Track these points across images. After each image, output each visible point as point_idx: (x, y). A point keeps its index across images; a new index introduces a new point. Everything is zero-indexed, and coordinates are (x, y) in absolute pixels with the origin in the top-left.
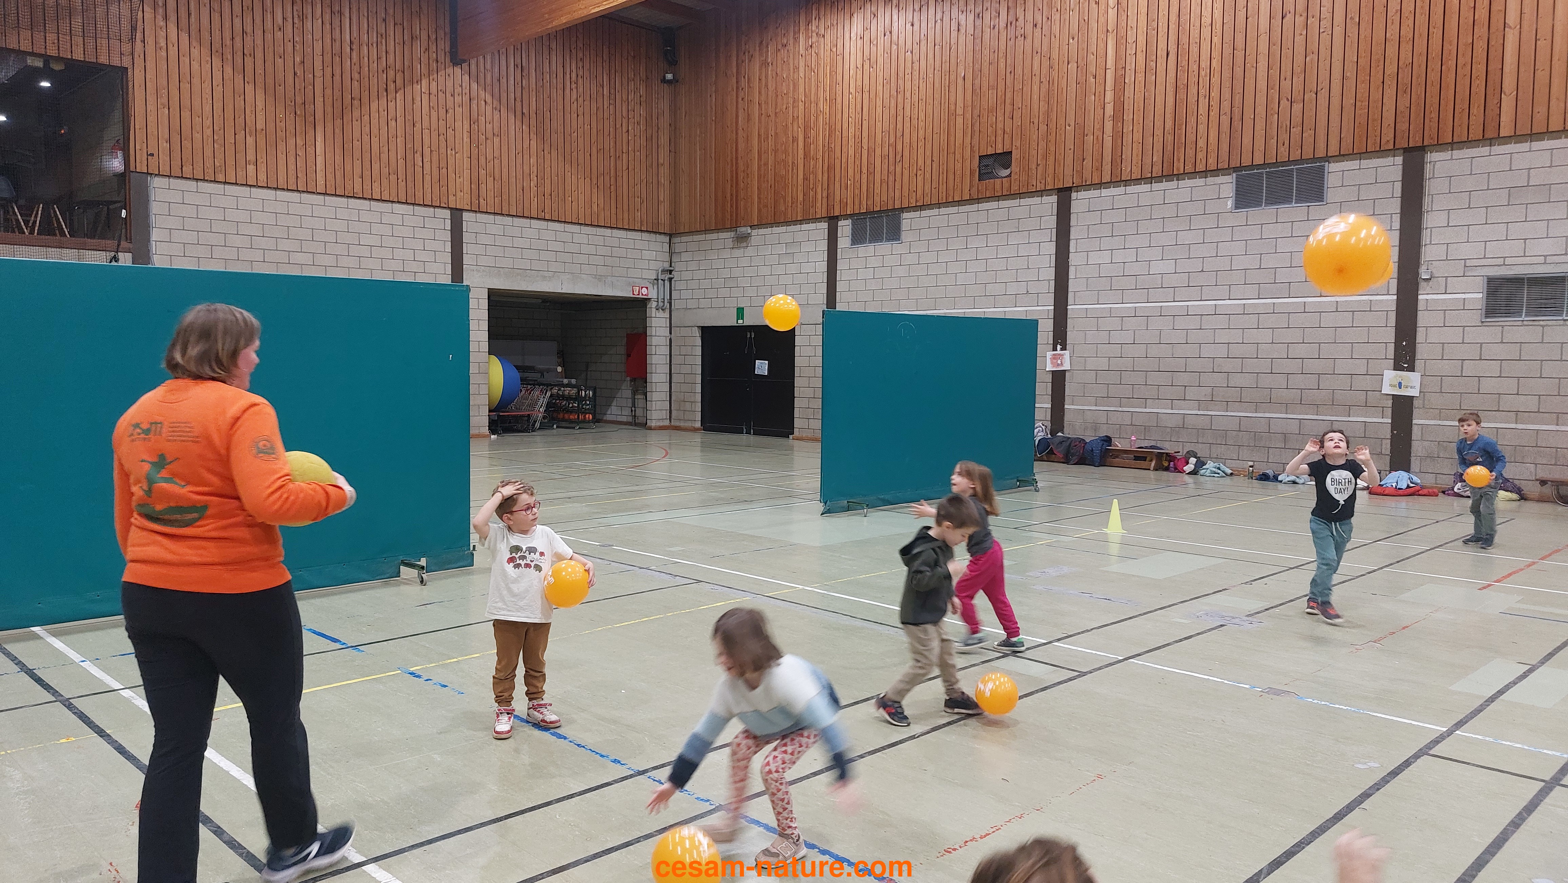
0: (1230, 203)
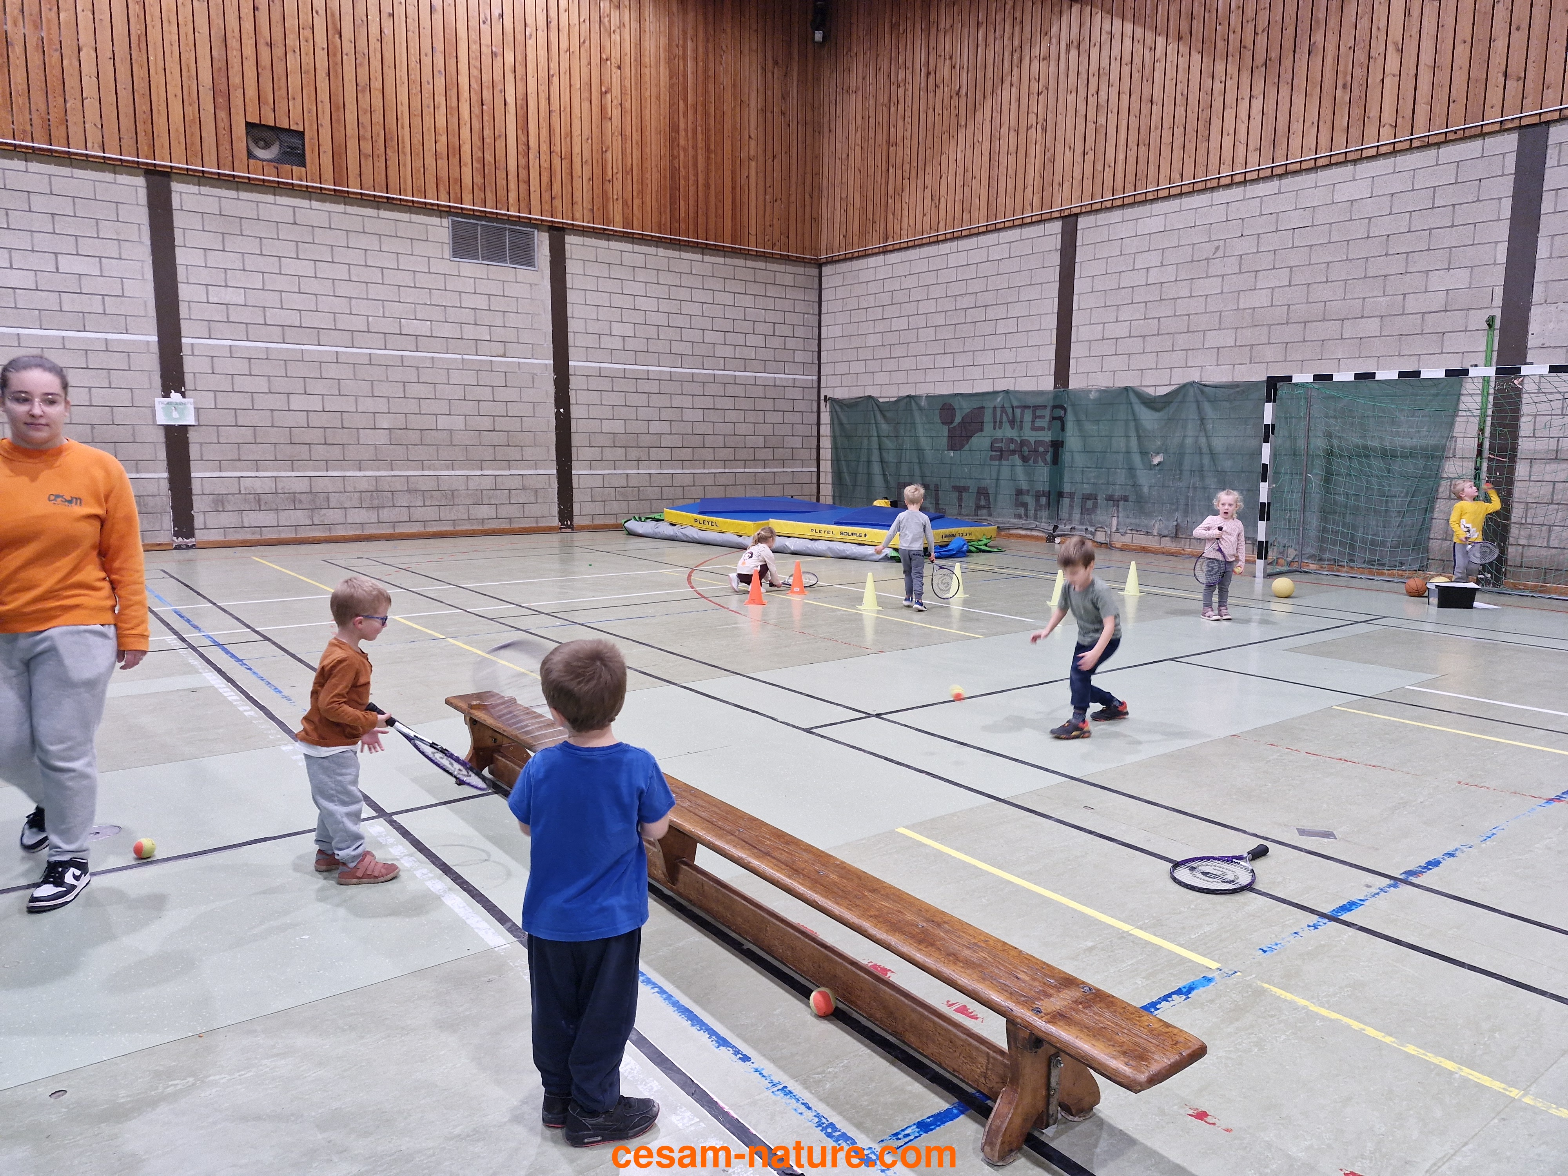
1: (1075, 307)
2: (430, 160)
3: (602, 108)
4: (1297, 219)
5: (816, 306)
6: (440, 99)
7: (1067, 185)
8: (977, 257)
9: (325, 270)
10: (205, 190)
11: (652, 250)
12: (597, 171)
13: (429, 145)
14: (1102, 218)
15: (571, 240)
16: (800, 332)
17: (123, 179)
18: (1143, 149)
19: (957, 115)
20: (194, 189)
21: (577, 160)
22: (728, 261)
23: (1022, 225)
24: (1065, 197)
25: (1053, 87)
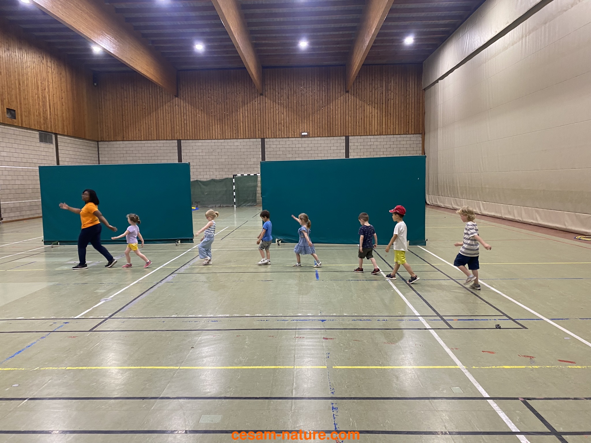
1: (182, 158)
2: (36, 117)
4: (228, 147)
5: (97, 152)
6: (37, 101)
7: (178, 134)
8: (153, 145)
9: (19, 146)
11: (71, 138)
12: (62, 119)
13: (36, 113)
14: (187, 141)
15: (58, 136)
16: (95, 159)
18: (196, 130)
19: (145, 113)
21: (59, 116)
22: (83, 141)
23: (167, 140)
24: (177, 136)
25: (172, 113)
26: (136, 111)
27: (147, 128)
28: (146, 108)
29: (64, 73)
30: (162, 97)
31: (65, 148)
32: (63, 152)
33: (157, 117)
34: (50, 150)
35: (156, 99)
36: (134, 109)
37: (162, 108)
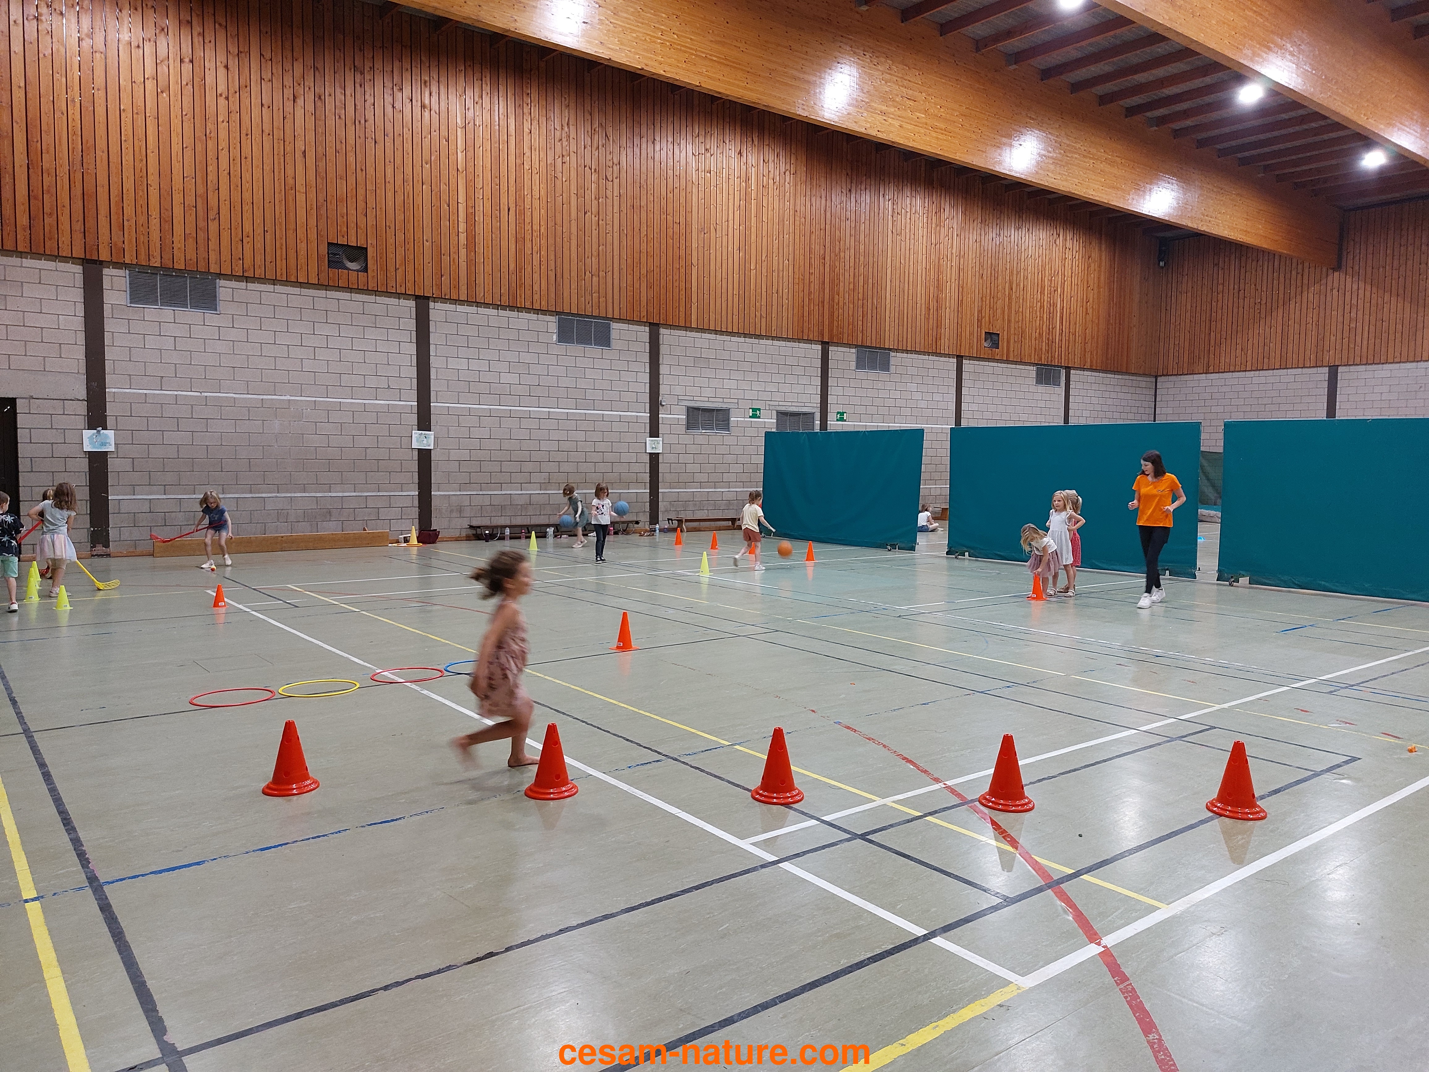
0: (555, 337)
2: (1033, 341)
3: (1087, 309)
5: (1153, 397)
6: (1038, 314)
7: (1332, 351)
8: (1272, 380)
9: (1003, 394)
10: (971, 362)
11: (1097, 374)
12: (1083, 339)
13: (1034, 334)
14: (1353, 368)
15: (1072, 372)
16: (1147, 411)
17: (951, 360)
19: (1260, 313)
20: (967, 362)
21: (1077, 335)
22: (1124, 377)
23: (1304, 367)
24: (1330, 357)
25: (1322, 307)
26: (1241, 309)
27: (1261, 344)
28: (1263, 302)
29: (1095, 255)
30: (1302, 275)
31: (1083, 393)
32: (1079, 399)
33: (1286, 319)
34: (1054, 398)
35: (1288, 281)
36: (1236, 305)
37: (1298, 297)
